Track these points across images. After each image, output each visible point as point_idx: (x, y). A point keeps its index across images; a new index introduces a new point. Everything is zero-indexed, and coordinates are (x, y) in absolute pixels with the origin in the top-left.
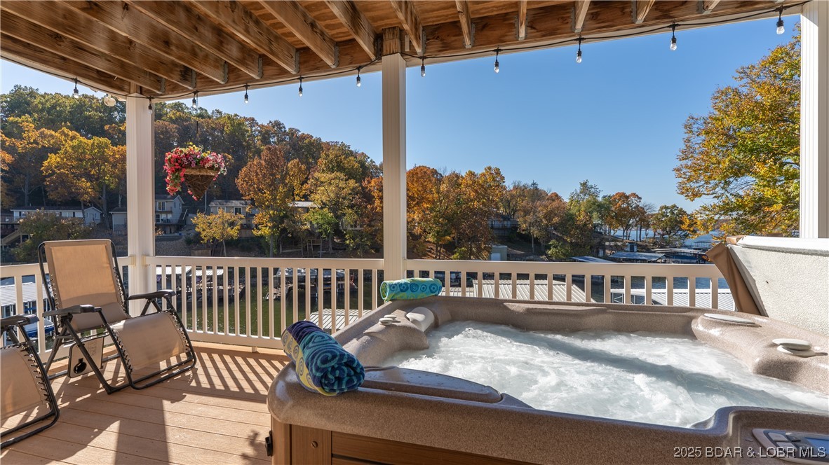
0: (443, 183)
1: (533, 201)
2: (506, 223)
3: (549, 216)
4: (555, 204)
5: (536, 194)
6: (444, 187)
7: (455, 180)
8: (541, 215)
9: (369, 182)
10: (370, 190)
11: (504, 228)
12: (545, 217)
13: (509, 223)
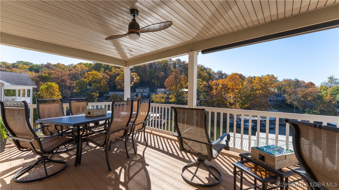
0: (245, 81)
1: (295, 88)
2: (278, 98)
3: (305, 96)
4: (310, 90)
5: (297, 84)
6: (245, 83)
7: (251, 80)
8: (300, 96)
9: (211, 82)
10: (212, 85)
11: (277, 101)
12: (303, 97)
13: (280, 98)
